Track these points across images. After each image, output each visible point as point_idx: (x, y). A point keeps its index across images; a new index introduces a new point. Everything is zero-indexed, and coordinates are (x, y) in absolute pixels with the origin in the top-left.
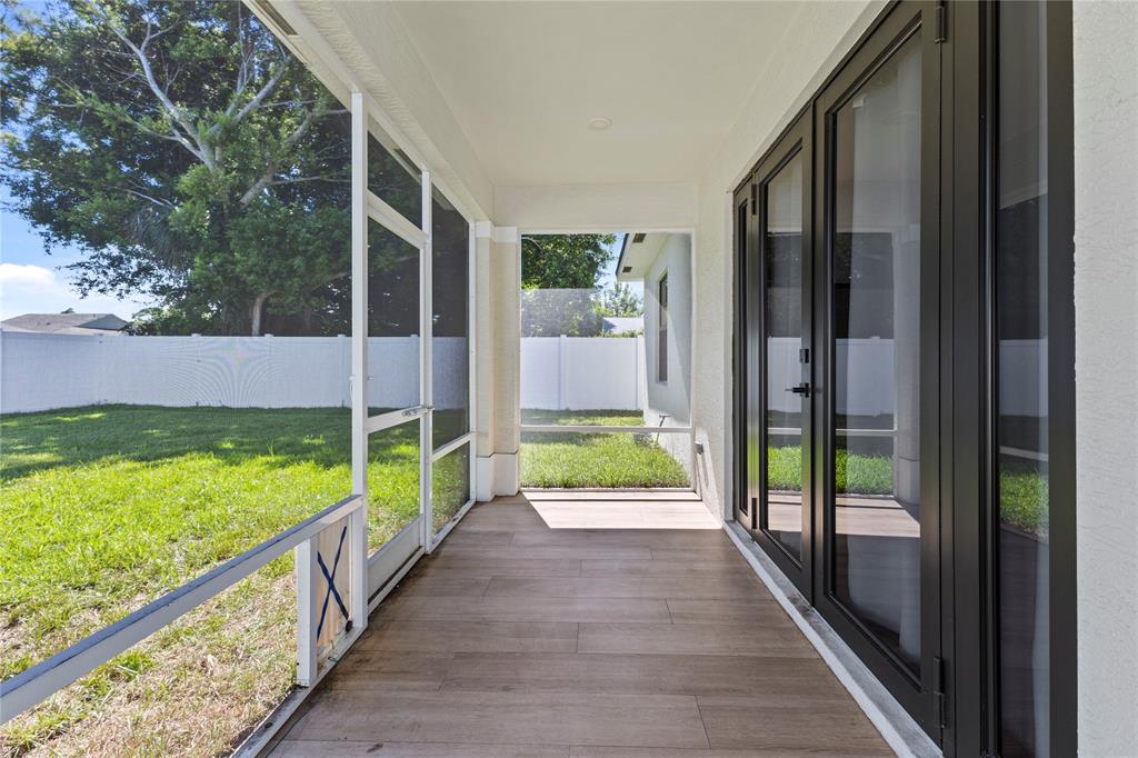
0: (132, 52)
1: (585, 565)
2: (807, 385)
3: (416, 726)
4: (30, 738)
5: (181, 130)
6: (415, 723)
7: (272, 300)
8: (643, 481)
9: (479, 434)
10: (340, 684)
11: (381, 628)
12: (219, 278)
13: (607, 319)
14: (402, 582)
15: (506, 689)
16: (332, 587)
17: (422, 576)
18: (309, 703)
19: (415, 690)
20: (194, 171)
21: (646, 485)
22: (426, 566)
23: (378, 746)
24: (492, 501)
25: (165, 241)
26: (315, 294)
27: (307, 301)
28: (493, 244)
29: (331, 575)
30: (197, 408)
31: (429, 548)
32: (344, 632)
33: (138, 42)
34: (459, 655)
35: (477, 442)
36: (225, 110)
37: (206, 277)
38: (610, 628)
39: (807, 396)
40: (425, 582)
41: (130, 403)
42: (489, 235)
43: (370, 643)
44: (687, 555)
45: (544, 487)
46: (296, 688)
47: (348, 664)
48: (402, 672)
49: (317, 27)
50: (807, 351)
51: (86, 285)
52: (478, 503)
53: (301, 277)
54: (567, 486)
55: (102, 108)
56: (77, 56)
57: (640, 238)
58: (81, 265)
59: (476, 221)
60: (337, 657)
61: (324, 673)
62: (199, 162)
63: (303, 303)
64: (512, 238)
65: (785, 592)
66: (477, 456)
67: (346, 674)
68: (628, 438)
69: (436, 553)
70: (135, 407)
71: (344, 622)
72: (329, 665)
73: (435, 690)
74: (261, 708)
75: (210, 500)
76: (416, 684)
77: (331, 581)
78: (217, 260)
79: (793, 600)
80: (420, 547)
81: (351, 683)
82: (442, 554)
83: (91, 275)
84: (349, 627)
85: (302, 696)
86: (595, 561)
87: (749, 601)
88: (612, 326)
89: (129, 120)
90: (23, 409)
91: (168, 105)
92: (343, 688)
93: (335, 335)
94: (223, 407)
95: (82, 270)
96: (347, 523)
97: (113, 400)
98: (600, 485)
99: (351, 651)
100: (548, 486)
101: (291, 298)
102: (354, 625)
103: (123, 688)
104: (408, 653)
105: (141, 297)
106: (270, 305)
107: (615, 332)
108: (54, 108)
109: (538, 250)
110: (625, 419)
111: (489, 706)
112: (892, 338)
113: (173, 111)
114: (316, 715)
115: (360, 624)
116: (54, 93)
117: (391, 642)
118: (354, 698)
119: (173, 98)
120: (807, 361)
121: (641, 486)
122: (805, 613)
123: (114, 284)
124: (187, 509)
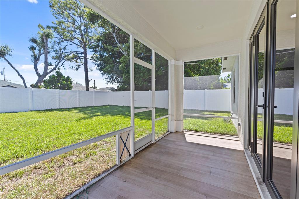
0: (113, 35)
1: (191, 153)
2: (263, 104)
3: (134, 180)
4: (76, 162)
5: (121, 49)
6: (134, 179)
7: (137, 83)
8: (221, 132)
9: (172, 115)
10: (124, 167)
11: (136, 157)
12: (127, 79)
13: (225, 84)
14: (145, 148)
15: (156, 178)
16: (125, 146)
17: (150, 148)
18: (117, 169)
19: (137, 172)
20: (123, 57)
21: (222, 134)
22: (152, 146)
23: (125, 182)
24: (175, 132)
25: (119, 72)
26: (145, 81)
27: (143, 83)
28: (175, 66)
29: (125, 143)
30: (123, 106)
31: (154, 142)
32: (129, 156)
33: (114, 33)
34: (150, 168)
35: (171, 117)
36: (128, 43)
37: (125, 79)
38: (190, 171)
39: (263, 109)
40: (150, 149)
41: (113, 105)
42: (174, 64)
43: (133, 160)
44: (226, 156)
45: (190, 131)
46: (116, 165)
47: (127, 163)
48: (137, 168)
49: (118, 23)
50: (263, 92)
51: (108, 82)
52: (171, 133)
53: (142, 78)
54: (196, 131)
55: (109, 47)
56: (105, 39)
57: (226, 59)
58: (107, 78)
59: (171, 60)
60: (126, 161)
61: (122, 164)
62: (123, 55)
63: (142, 84)
64: (181, 64)
65: (255, 175)
66: (171, 121)
67: (126, 165)
68: (222, 120)
69: (156, 143)
70: (114, 106)
71: (129, 154)
72: (124, 162)
73: (141, 173)
74: (109, 167)
75: (117, 125)
76: (138, 171)
77: (125, 144)
78: (127, 75)
79: (258, 178)
80: (152, 141)
81: (126, 167)
82: (157, 143)
83: (108, 80)
84: (130, 155)
85: (116, 167)
86: (195, 152)
87: (242, 175)
88: (227, 86)
89: (113, 49)
90: (98, 105)
91: (119, 44)
92: (125, 167)
93: (148, 91)
94: (128, 106)
95: (107, 79)
96: (129, 132)
97: (111, 104)
98: (206, 132)
99: (129, 160)
100: (191, 130)
101: (140, 83)
102: (131, 155)
103: (91, 157)
104: (140, 164)
105: (116, 84)
106: (136, 84)
107: (227, 87)
108: (103, 49)
109: (199, 66)
110: (224, 114)
111: (151, 181)
112: (293, 88)
113: (119, 45)
114: (118, 171)
115: (132, 155)
116: (102, 46)
117: (138, 161)
118: (125, 170)
119: (119, 43)
120: (263, 96)
121: (220, 134)
122: (260, 184)
123: (112, 81)
124: (113, 126)
